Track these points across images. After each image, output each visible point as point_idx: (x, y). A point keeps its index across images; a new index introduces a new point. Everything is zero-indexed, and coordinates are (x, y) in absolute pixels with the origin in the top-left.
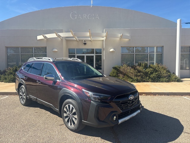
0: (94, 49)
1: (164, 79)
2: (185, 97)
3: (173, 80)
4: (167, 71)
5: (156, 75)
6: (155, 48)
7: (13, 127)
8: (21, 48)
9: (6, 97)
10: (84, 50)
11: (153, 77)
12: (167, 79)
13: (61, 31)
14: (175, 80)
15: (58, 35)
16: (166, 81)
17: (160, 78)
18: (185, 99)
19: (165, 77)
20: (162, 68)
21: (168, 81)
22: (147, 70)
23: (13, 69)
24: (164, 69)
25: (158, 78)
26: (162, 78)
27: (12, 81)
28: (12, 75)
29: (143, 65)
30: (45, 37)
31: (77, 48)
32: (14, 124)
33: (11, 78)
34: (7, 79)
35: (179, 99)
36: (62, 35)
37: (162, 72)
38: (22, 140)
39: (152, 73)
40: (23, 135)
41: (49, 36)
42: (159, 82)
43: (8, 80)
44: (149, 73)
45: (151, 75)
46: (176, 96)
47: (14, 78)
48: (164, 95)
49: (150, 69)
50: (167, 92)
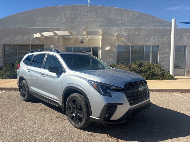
0: (91, 48)
1: (158, 77)
2: (176, 94)
3: (167, 78)
4: (161, 70)
5: (151, 73)
6: (151, 47)
7: (5, 118)
8: (18, 45)
9: (2, 92)
10: (81, 49)
11: (148, 75)
12: (161, 77)
13: (59, 30)
14: (169, 78)
15: (55, 34)
16: (160, 79)
17: (154, 76)
18: (176, 95)
19: (159, 75)
20: (157, 66)
21: (162, 79)
22: (142, 68)
23: (9, 66)
24: (158, 68)
25: (152, 76)
26: (156, 76)
27: (8, 78)
28: (9, 72)
29: (138, 63)
30: (42, 35)
31: (74, 46)
32: (7, 116)
33: (8, 75)
34: (4, 75)
35: (170, 95)
36: (59, 33)
37: (156, 70)
38: (13, 129)
39: (146, 71)
40: (15, 124)
41: (46, 34)
42: (153, 80)
43: (4, 77)
44: (144, 71)
45: (146, 73)
46: (167, 93)
47: (10, 75)
48: (156, 92)
49: (145, 67)
50: (158, 88)
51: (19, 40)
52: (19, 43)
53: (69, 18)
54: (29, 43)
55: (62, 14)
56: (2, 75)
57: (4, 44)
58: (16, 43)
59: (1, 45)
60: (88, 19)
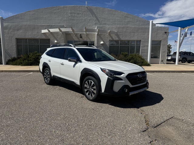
0: (88, 42)
4: (141, 59)
6: (136, 42)
13: (63, 27)
15: (60, 30)
28: (27, 60)
29: (125, 54)
30: (49, 31)
33: (26, 63)
34: (23, 63)
36: (63, 30)
37: (138, 59)
41: (52, 30)
47: (28, 63)
51: (29, 35)
52: (30, 37)
53: (69, 17)
54: (38, 38)
55: (64, 13)
56: (22, 63)
57: (17, 38)
58: (27, 38)
59: (15, 39)
60: (86, 18)
